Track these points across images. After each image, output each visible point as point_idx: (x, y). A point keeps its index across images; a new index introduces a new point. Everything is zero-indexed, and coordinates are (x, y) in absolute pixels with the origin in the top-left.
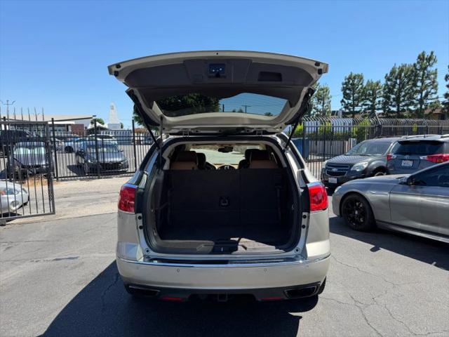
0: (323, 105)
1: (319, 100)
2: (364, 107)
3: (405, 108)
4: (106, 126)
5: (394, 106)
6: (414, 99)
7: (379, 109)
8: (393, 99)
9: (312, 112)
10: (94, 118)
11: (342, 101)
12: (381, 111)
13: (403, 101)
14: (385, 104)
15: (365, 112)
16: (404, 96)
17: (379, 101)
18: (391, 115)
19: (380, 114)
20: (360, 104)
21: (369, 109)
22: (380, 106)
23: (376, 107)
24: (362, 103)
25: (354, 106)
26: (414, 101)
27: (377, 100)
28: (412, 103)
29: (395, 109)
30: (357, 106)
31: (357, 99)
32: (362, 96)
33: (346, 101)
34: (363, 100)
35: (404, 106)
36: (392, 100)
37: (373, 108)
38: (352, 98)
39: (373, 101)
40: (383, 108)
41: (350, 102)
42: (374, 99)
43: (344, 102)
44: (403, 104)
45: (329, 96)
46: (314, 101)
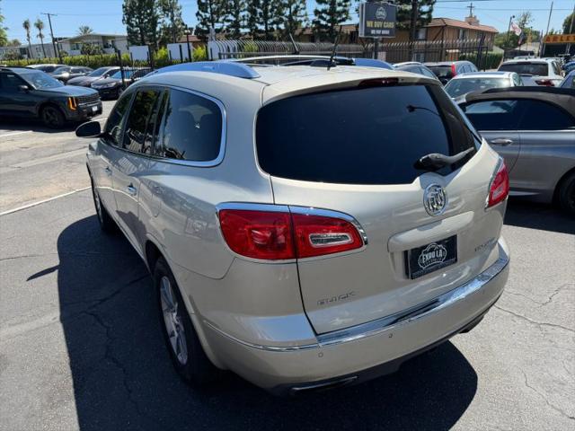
0: (172, 19)
1: (164, 10)
2: (226, 24)
3: (275, 26)
5: (261, 24)
6: (283, 15)
7: (244, 27)
8: (260, 13)
9: (158, 29)
11: (198, 14)
12: (247, 30)
13: (271, 17)
14: (252, 21)
15: (228, 30)
16: (272, 10)
17: (243, 16)
18: (259, 35)
19: (246, 33)
20: (221, 19)
21: (232, 26)
22: (246, 23)
23: (241, 23)
24: (223, 18)
25: (212, 21)
26: (284, 18)
27: (241, 14)
28: (281, 21)
29: (262, 27)
30: (217, 21)
31: (217, 13)
32: (222, 7)
33: (203, 14)
34: (223, 13)
35: (272, 24)
36: (258, 16)
37: (236, 25)
38: (209, 10)
39: (236, 16)
40: (249, 26)
41: (208, 15)
42: (238, 12)
43: (201, 15)
44: (271, 20)
45: (178, 5)
46: (158, 11)
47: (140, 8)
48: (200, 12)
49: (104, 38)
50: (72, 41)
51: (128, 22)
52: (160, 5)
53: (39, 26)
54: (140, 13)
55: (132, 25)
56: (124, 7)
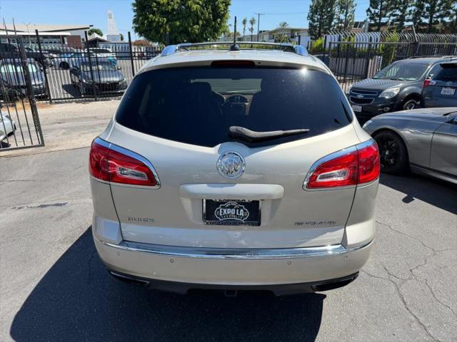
0: (346, 16)
1: (341, 8)
2: (392, 18)
3: (439, 20)
4: (104, 38)
5: (426, 17)
6: (451, 8)
7: (408, 21)
8: (427, 8)
9: (333, 23)
10: (91, 28)
11: (369, 10)
12: (411, 23)
13: (438, 10)
14: (417, 15)
15: (392, 24)
16: (440, 5)
17: (410, 11)
18: (422, 28)
19: (409, 26)
20: (388, 14)
21: (397, 20)
22: (411, 17)
23: (406, 17)
24: (391, 12)
25: (380, 16)
26: (451, 11)
27: (408, 9)
28: (448, 14)
29: (427, 21)
30: (385, 16)
31: (386, 9)
32: (391, 4)
33: (373, 10)
34: (392, 9)
35: (438, 17)
36: (425, 9)
37: (402, 19)
38: (379, 7)
39: (403, 11)
40: (414, 20)
41: (377, 11)
42: (405, 8)
43: (371, 12)
44: (438, 14)
45: (354, 3)
46: (337, 9)
47: (322, 7)
48: (371, 9)
49: (293, 30)
50: (271, 33)
51: (312, 19)
52: (339, 4)
53: (252, 22)
54: (322, 12)
55: (314, 21)
56: (311, 7)
